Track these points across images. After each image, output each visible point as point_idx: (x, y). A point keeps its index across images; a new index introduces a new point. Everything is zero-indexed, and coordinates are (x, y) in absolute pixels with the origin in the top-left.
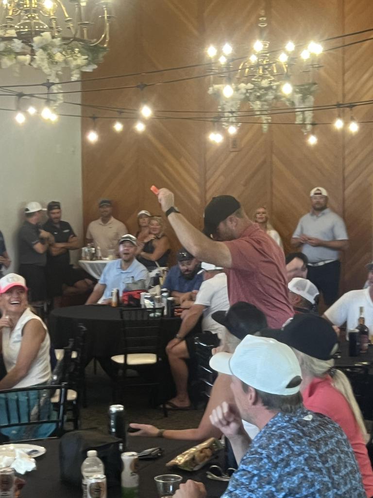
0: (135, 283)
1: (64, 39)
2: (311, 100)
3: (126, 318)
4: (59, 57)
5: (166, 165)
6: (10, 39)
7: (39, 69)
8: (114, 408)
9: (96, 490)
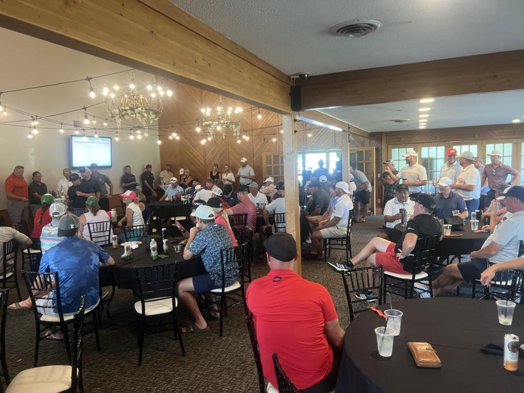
0: (179, 193)
1: (146, 110)
2: (239, 127)
3: (175, 205)
4: (145, 115)
5: (191, 150)
6: (127, 110)
7: (138, 120)
8: (163, 229)
9: (154, 249)
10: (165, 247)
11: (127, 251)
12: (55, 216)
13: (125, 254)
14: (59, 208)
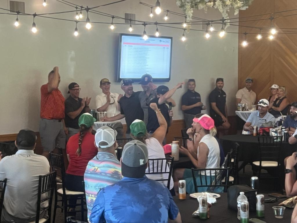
0: (267, 123)
3: (261, 141)
4: (228, 2)
8: (253, 178)
9: (244, 208)
10: (259, 206)
11: (203, 206)
12: (102, 147)
13: (200, 210)
14: (107, 136)
